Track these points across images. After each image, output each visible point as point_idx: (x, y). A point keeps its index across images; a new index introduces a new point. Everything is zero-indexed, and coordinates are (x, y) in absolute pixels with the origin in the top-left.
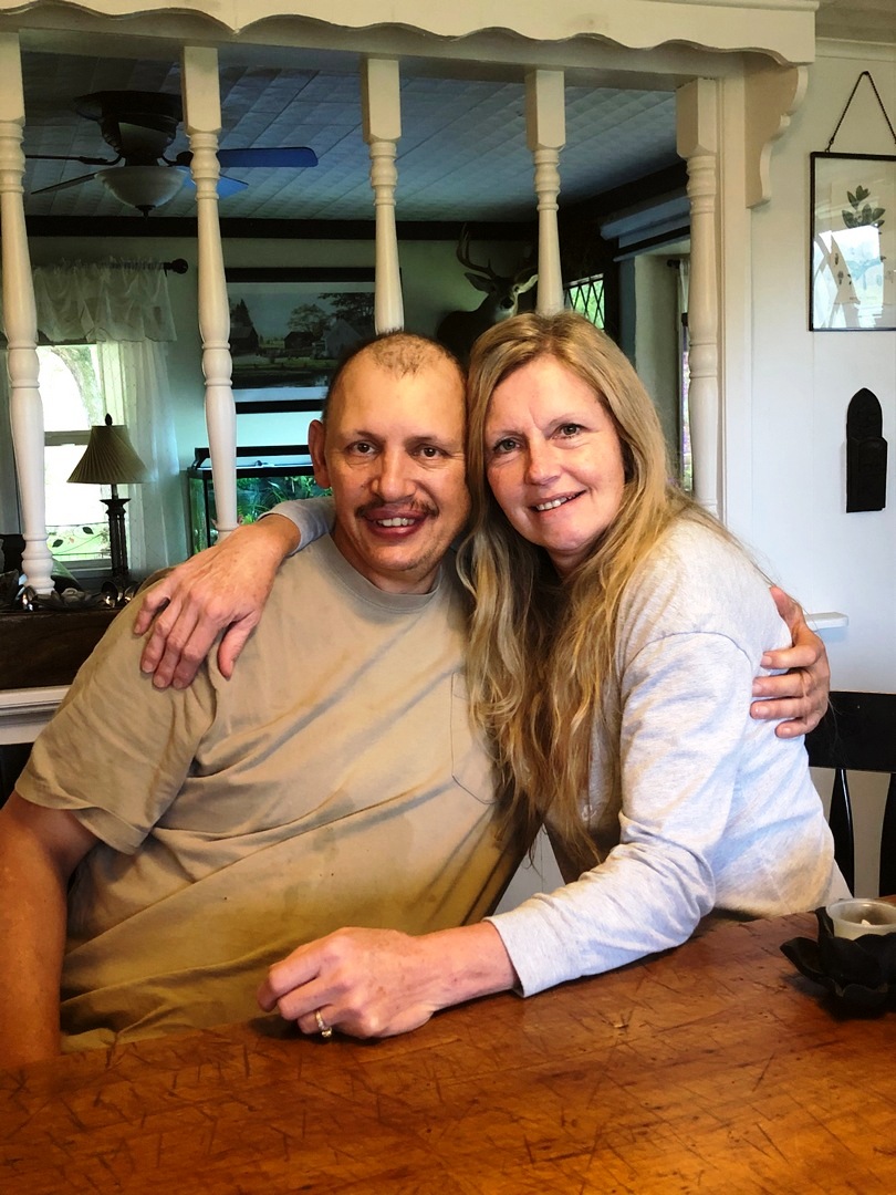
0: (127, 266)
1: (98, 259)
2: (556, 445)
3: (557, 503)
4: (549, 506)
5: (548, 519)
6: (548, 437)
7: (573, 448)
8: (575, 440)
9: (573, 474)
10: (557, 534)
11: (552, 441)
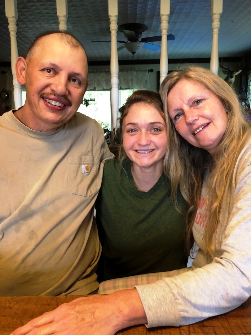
0: (140, 71)
1: (133, 70)
2: (194, 109)
3: (201, 129)
4: (198, 131)
5: (199, 136)
6: (191, 107)
7: (201, 107)
8: (201, 105)
9: (204, 117)
10: (204, 140)
11: (192, 108)
